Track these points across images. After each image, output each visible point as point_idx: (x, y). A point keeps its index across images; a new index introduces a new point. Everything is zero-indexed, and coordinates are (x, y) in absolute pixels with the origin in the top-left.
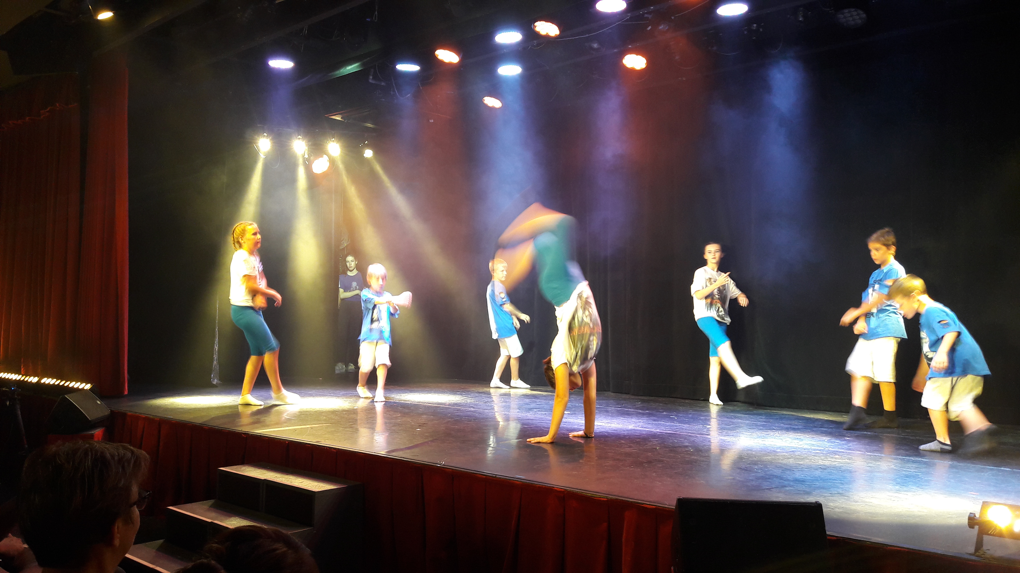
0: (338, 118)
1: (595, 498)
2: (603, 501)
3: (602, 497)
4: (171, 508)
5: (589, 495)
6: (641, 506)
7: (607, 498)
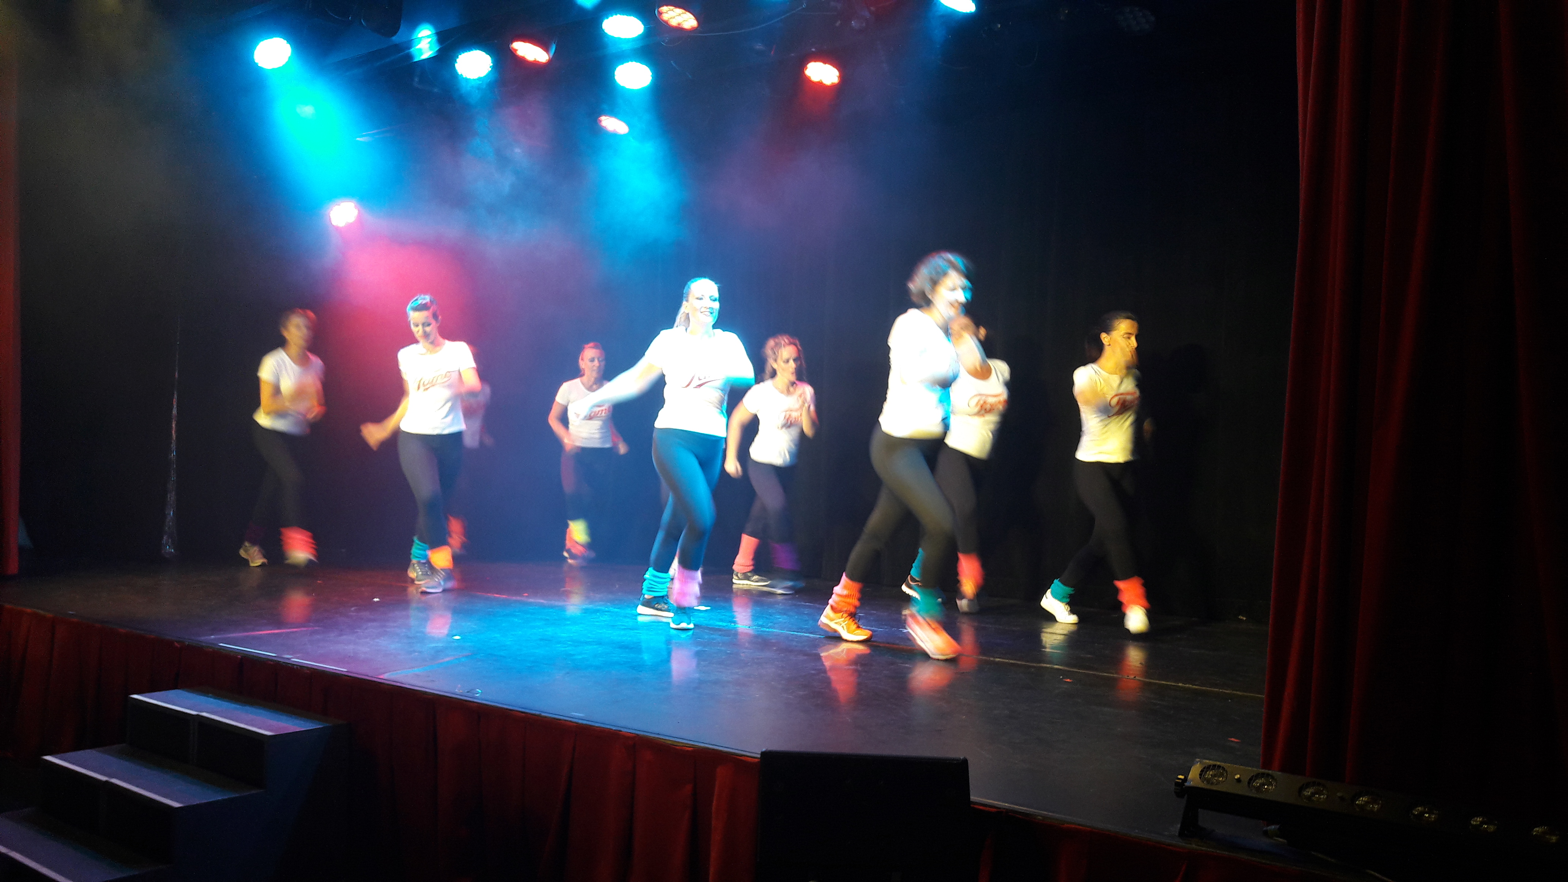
1: (677, 747)
2: (687, 751)
3: (687, 745)
4: (48, 758)
5: (670, 743)
6: (742, 760)
7: (693, 747)
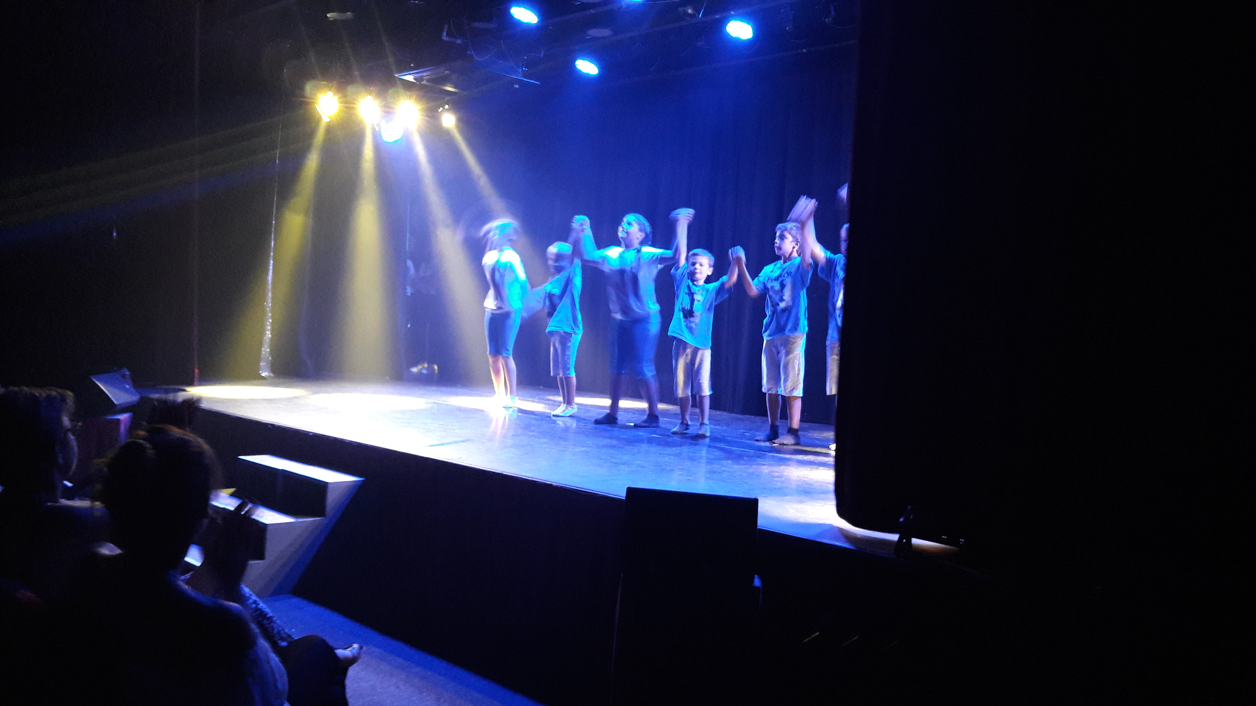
0: (410, 78)
